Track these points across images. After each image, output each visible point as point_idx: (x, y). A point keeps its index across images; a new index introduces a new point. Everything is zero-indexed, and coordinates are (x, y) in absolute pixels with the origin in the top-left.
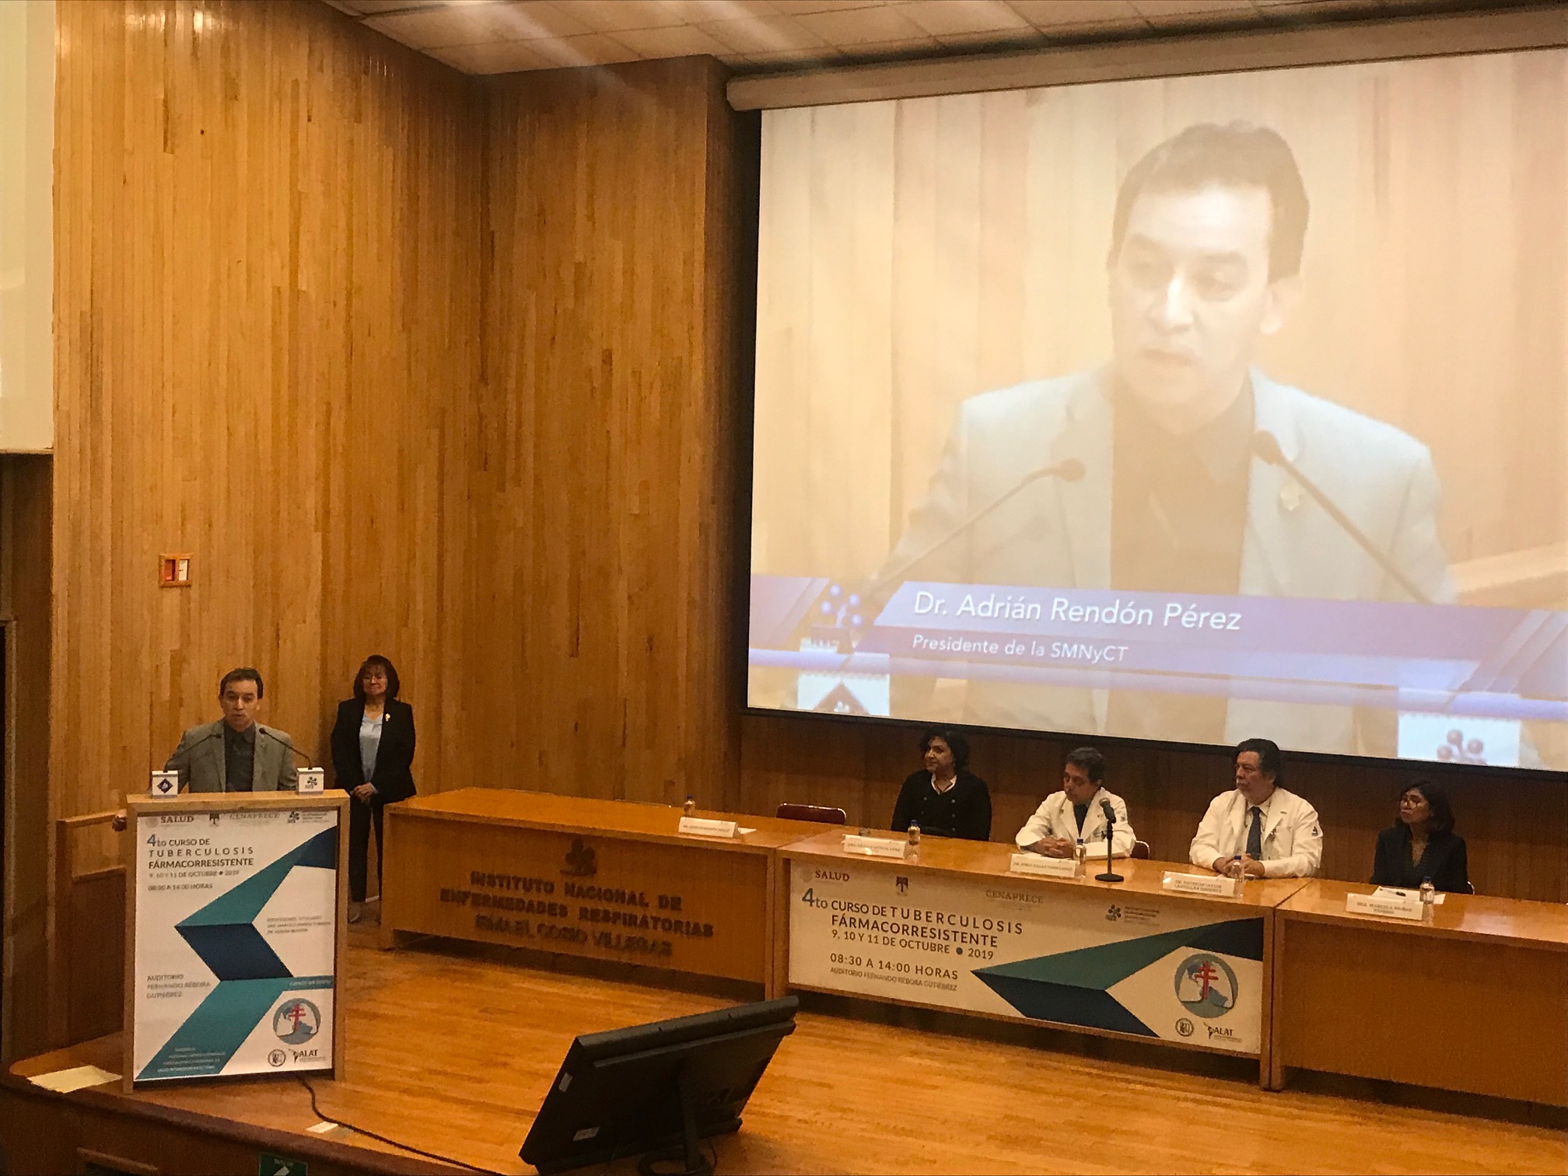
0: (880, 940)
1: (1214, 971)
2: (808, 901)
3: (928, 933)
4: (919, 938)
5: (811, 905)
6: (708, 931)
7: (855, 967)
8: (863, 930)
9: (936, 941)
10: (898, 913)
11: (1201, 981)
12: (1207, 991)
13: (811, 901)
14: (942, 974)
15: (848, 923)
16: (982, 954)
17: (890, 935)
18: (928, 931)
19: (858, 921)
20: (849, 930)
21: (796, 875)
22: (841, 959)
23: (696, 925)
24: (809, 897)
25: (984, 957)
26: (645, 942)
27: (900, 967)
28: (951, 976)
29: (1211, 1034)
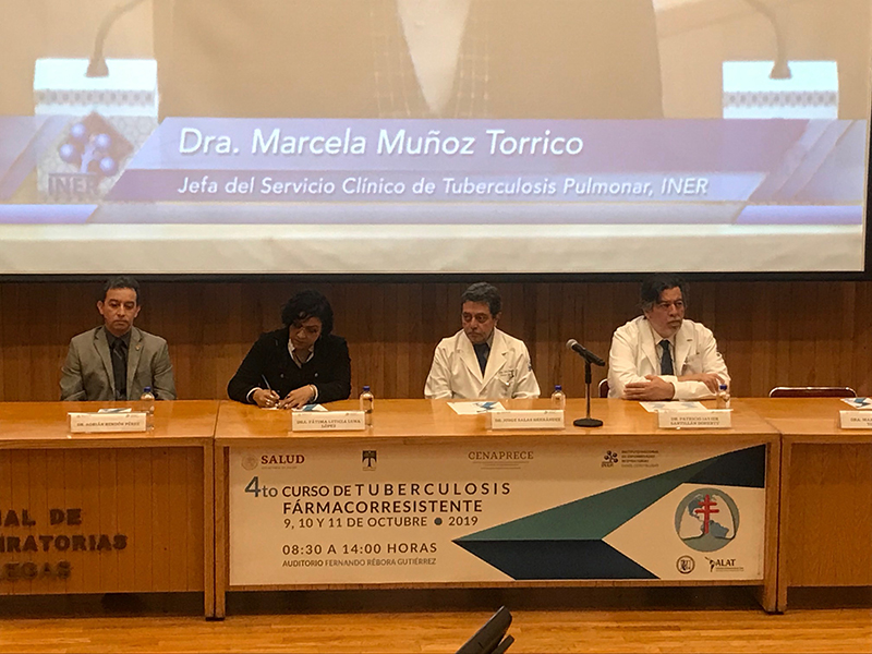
0: (344, 522)
1: (715, 504)
2: (252, 491)
3: (402, 508)
4: (392, 514)
5: (257, 495)
6: (121, 542)
7: (314, 557)
8: (322, 515)
9: (411, 515)
10: (365, 490)
11: (702, 516)
12: (707, 524)
13: (257, 491)
14: (418, 549)
15: (304, 510)
16: (465, 522)
17: (356, 515)
18: (401, 505)
19: (315, 506)
20: (305, 516)
21: (236, 463)
22: (296, 550)
23: (104, 539)
24: (254, 487)
25: (467, 524)
26: (33, 567)
27: (369, 549)
28: (429, 548)
29: (713, 566)
